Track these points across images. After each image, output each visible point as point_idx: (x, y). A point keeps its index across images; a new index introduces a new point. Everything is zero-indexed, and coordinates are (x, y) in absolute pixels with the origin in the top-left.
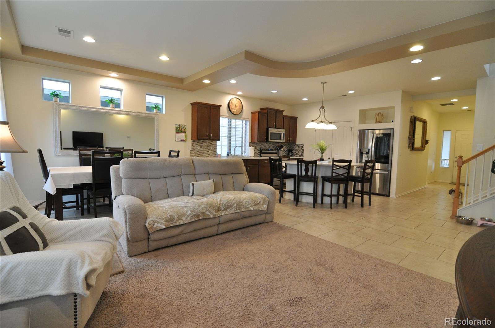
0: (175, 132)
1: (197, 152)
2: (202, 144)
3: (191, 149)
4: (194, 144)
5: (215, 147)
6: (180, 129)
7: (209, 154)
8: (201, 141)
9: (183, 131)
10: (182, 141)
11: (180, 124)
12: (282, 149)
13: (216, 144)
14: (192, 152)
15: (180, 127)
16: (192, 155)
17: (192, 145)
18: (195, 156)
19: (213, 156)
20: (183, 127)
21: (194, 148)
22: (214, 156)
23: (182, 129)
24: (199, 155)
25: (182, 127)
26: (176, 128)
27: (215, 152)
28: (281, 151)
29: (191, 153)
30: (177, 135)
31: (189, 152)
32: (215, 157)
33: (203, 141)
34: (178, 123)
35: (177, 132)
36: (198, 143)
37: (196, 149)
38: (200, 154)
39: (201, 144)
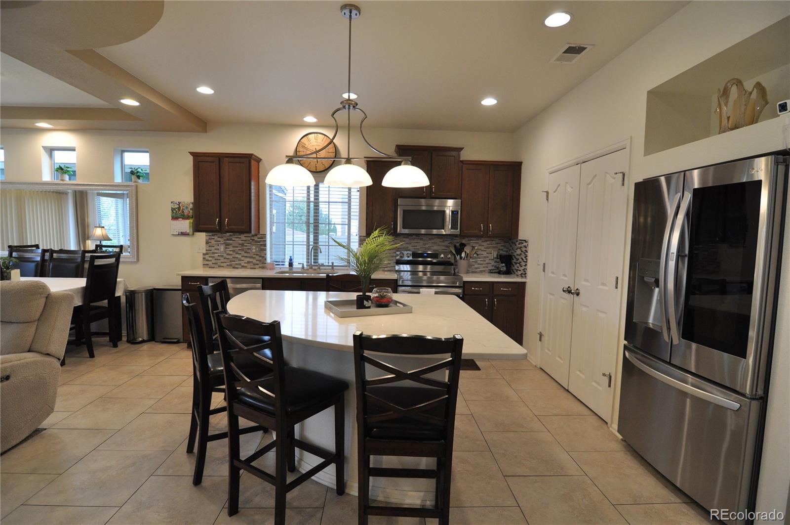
0: (171, 218)
1: (219, 258)
2: (231, 240)
3: (205, 252)
4: (213, 242)
5: (262, 247)
6: (179, 210)
7: (249, 262)
8: (228, 234)
9: (186, 214)
10: (183, 234)
11: (180, 202)
12: (463, 255)
13: (266, 241)
14: (207, 257)
15: (179, 208)
16: (207, 262)
17: (207, 243)
18: (213, 266)
19: (257, 266)
20: (187, 208)
21: (210, 248)
22: (260, 267)
23: (183, 212)
24: (225, 264)
25: (184, 208)
26: (173, 210)
27: (263, 257)
28: (461, 258)
29: (203, 258)
30: (176, 222)
31: (201, 256)
32: (263, 268)
33: (232, 234)
34: (177, 201)
35: (175, 218)
36: (219, 239)
37: (216, 251)
38: (226, 260)
39: (228, 240)
